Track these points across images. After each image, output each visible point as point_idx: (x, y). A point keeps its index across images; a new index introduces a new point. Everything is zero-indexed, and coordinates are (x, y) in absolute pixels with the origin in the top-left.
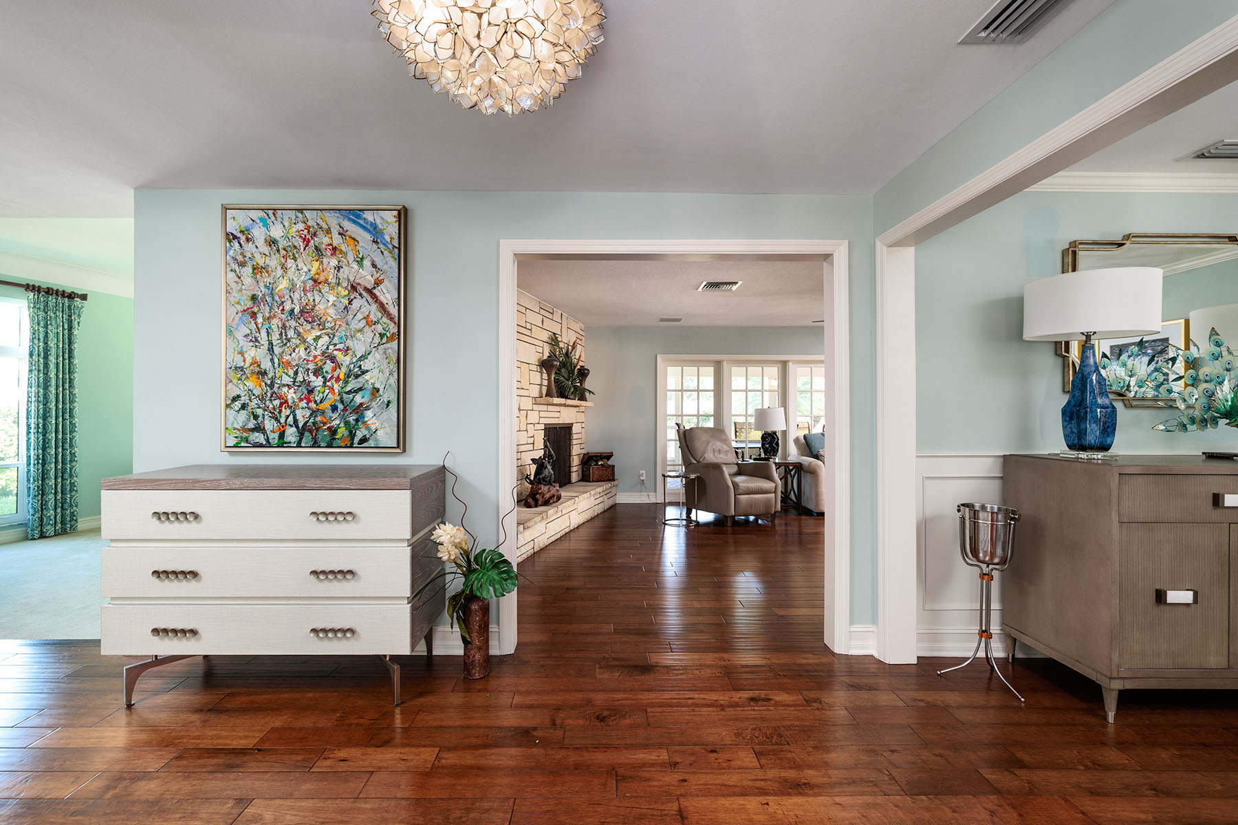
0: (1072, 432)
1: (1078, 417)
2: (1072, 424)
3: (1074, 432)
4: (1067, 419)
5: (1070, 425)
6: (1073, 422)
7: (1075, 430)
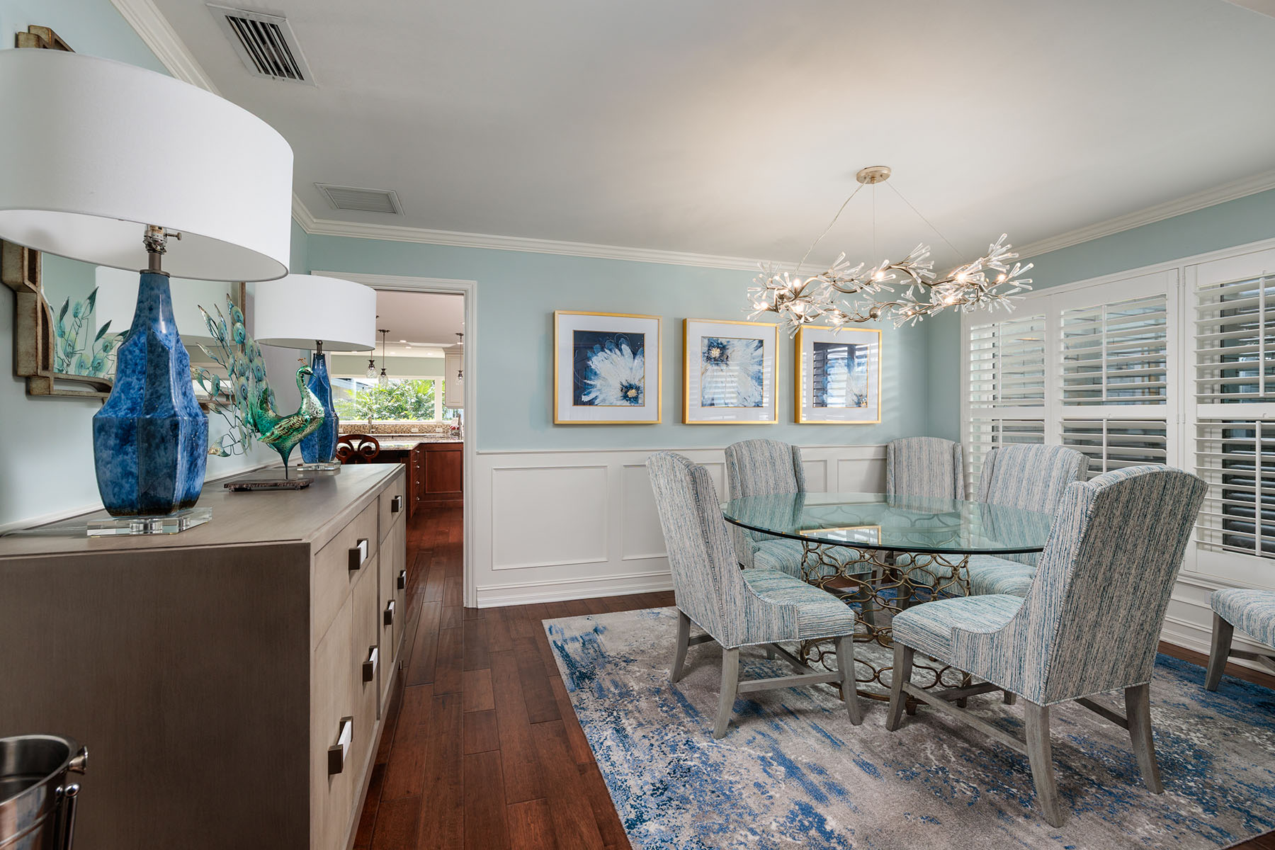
0: (127, 474)
1: (149, 437)
2: (126, 454)
3: (131, 473)
4: (112, 442)
5: (121, 457)
6: (130, 449)
7: (134, 470)
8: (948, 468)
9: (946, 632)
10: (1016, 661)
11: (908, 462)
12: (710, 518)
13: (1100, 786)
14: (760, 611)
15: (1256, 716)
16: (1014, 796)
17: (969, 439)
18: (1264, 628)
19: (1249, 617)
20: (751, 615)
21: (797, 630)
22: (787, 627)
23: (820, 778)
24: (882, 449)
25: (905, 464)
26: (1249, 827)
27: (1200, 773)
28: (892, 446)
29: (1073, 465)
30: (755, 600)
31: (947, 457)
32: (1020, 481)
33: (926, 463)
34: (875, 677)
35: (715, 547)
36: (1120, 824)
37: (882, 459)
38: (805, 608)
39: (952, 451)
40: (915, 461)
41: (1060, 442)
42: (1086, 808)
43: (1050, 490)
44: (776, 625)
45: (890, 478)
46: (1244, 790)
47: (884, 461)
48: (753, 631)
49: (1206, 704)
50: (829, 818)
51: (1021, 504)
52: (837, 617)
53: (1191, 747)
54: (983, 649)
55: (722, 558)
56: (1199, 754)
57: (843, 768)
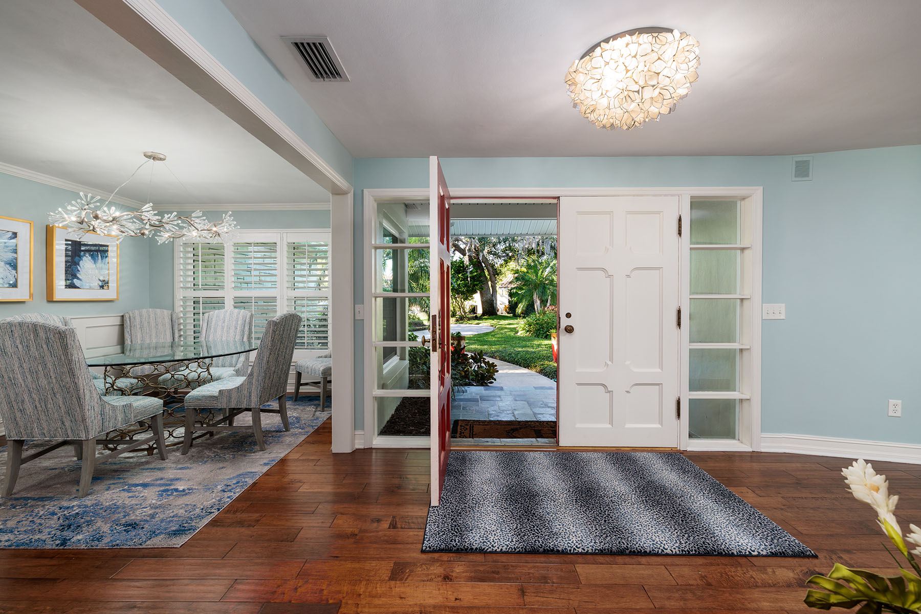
8: (168, 326)
9: (216, 394)
10: (248, 394)
11: (141, 325)
12: (77, 359)
13: (272, 436)
14: (111, 411)
15: (308, 404)
16: (247, 450)
17: (179, 309)
18: (311, 369)
19: (307, 367)
20: (104, 415)
21: (133, 417)
22: (127, 417)
23: (164, 480)
24: (119, 318)
25: (138, 326)
26: (313, 428)
27: (298, 422)
28: (127, 316)
29: (247, 318)
30: (107, 406)
31: (167, 321)
32: (223, 328)
33: (153, 325)
34: (170, 435)
35: (80, 377)
36: (282, 442)
37: (120, 325)
38: (135, 404)
39: (170, 317)
40: (146, 324)
41: (232, 307)
42: (271, 443)
43: (238, 330)
44: (120, 417)
45: (127, 336)
46: (310, 421)
47: (122, 326)
48: (106, 424)
49: (295, 405)
50: (179, 487)
51: (224, 339)
52: (155, 405)
53: (294, 417)
54: (234, 395)
55: (85, 384)
56: (297, 418)
57: (170, 474)
